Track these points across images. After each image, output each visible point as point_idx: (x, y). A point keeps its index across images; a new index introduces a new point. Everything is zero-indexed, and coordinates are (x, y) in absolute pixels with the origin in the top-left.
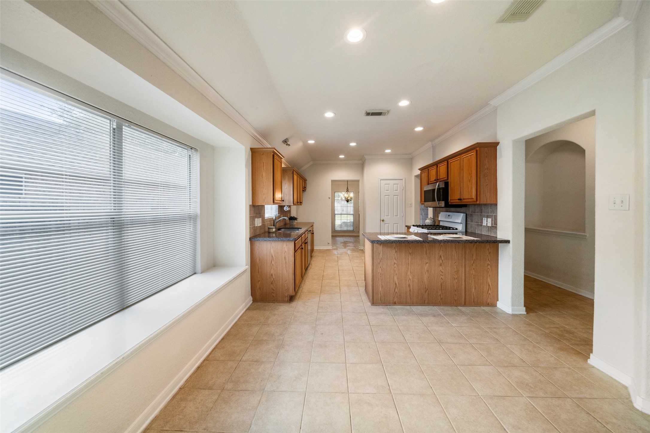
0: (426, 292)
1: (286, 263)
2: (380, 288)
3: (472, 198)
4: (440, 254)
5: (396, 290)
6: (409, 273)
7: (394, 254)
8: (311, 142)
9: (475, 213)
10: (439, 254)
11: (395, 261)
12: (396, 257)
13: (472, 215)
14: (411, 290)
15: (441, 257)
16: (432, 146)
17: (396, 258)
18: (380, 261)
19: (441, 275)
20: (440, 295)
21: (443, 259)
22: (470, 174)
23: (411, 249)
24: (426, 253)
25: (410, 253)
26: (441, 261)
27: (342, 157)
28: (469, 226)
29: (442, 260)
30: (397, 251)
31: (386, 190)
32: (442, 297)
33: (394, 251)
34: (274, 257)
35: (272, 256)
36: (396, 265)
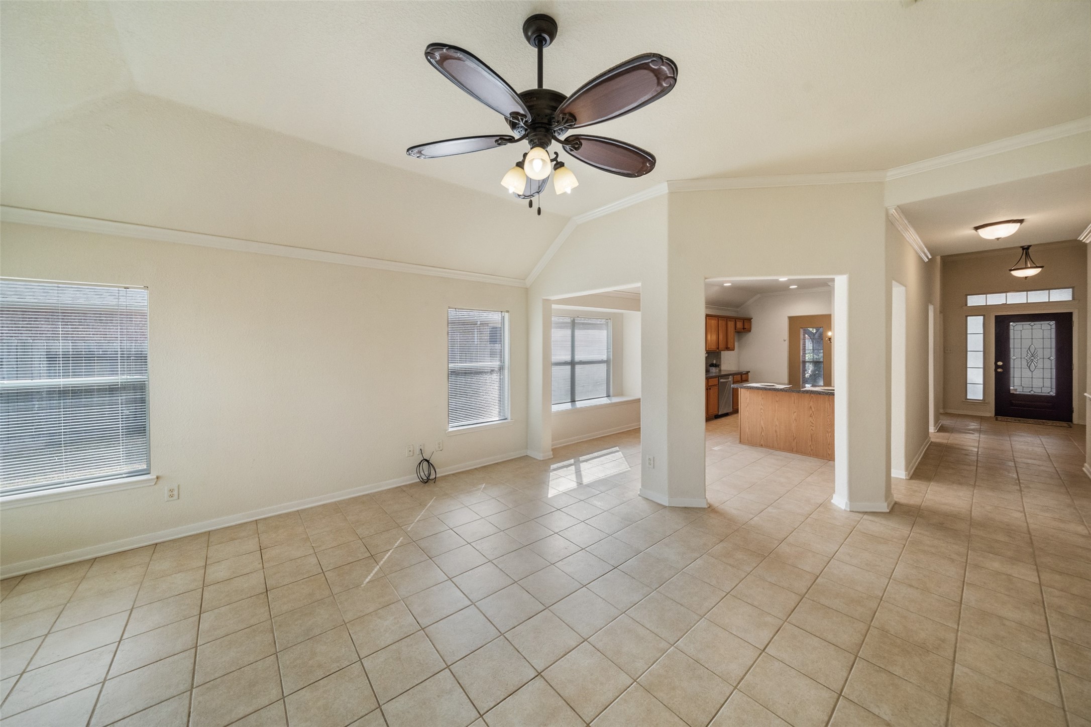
0: (794, 440)
2: (747, 430)
5: (763, 434)
6: (775, 420)
8: (727, 284)
10: (809, 404)
11: (761, 407)
14: (778, 436)
15: (811, 408)
18: (748, 405)
19: (811, 426)
20: (810, 446)
21: (813, 410)
23: (778, 396)
25: (777, 401)
26: (811, 412)
29: (813, 412)
32: (812, 448)
36: (762, 411)
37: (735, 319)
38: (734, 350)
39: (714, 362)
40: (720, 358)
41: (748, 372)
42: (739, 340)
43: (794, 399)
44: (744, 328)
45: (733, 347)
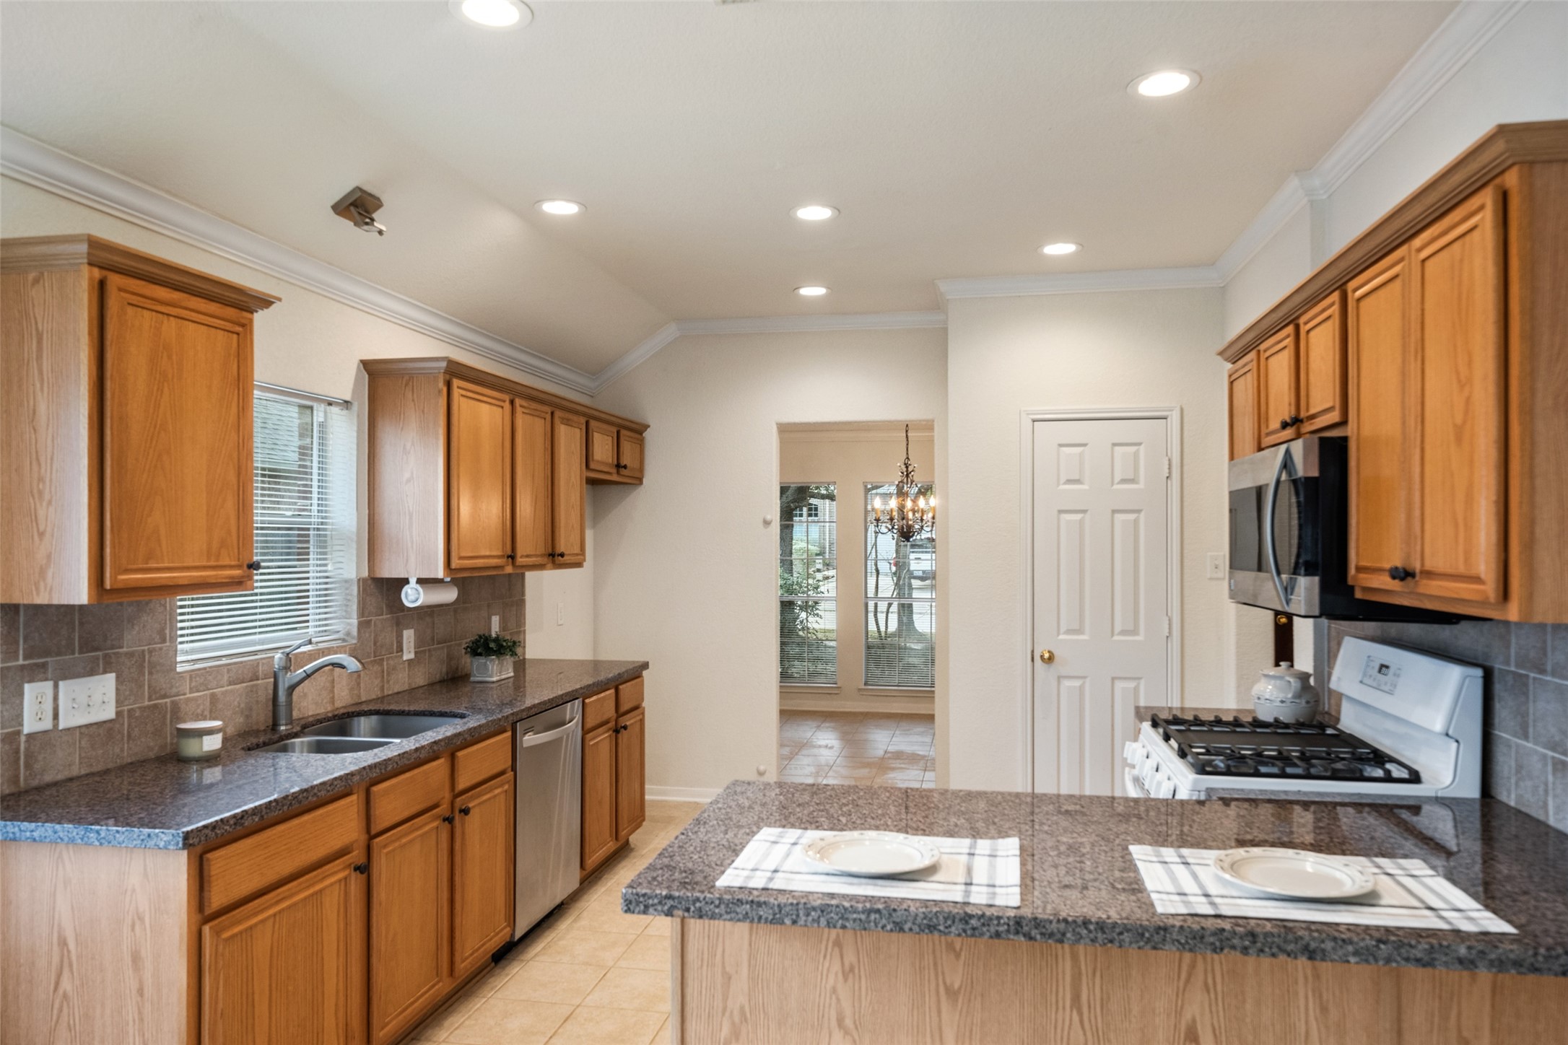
1: (141, 992)
3: (1473, 572)
4: (1187, 1016)
7: (834, 990)
8: (560, 208)
9: (1543, 671)
10: (1179, 1013)
12: (848, 1012)
13: (1526, 685)
16: (1312, 202)
17: (848, 1022)
18: (736, 1033)
22: (1459, 381)
23: (958, 956)
24: (1076, 998)
25: (952, 994)
27: (813, 291)
28: (1505, 764)
30: (852, 969)
31: (1069, 481)
33: (836, 967)
34: (72, 946)
35: (63, 943)
37: (589, 419)
38: (579, 565)
39: (495, 627)
40: (521, 603)
41: (635, 673)
42: (597, 519)
43: (1077, 978)
44: (618, 466)
45: (577, 550)
